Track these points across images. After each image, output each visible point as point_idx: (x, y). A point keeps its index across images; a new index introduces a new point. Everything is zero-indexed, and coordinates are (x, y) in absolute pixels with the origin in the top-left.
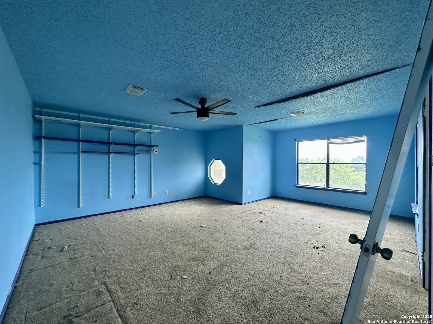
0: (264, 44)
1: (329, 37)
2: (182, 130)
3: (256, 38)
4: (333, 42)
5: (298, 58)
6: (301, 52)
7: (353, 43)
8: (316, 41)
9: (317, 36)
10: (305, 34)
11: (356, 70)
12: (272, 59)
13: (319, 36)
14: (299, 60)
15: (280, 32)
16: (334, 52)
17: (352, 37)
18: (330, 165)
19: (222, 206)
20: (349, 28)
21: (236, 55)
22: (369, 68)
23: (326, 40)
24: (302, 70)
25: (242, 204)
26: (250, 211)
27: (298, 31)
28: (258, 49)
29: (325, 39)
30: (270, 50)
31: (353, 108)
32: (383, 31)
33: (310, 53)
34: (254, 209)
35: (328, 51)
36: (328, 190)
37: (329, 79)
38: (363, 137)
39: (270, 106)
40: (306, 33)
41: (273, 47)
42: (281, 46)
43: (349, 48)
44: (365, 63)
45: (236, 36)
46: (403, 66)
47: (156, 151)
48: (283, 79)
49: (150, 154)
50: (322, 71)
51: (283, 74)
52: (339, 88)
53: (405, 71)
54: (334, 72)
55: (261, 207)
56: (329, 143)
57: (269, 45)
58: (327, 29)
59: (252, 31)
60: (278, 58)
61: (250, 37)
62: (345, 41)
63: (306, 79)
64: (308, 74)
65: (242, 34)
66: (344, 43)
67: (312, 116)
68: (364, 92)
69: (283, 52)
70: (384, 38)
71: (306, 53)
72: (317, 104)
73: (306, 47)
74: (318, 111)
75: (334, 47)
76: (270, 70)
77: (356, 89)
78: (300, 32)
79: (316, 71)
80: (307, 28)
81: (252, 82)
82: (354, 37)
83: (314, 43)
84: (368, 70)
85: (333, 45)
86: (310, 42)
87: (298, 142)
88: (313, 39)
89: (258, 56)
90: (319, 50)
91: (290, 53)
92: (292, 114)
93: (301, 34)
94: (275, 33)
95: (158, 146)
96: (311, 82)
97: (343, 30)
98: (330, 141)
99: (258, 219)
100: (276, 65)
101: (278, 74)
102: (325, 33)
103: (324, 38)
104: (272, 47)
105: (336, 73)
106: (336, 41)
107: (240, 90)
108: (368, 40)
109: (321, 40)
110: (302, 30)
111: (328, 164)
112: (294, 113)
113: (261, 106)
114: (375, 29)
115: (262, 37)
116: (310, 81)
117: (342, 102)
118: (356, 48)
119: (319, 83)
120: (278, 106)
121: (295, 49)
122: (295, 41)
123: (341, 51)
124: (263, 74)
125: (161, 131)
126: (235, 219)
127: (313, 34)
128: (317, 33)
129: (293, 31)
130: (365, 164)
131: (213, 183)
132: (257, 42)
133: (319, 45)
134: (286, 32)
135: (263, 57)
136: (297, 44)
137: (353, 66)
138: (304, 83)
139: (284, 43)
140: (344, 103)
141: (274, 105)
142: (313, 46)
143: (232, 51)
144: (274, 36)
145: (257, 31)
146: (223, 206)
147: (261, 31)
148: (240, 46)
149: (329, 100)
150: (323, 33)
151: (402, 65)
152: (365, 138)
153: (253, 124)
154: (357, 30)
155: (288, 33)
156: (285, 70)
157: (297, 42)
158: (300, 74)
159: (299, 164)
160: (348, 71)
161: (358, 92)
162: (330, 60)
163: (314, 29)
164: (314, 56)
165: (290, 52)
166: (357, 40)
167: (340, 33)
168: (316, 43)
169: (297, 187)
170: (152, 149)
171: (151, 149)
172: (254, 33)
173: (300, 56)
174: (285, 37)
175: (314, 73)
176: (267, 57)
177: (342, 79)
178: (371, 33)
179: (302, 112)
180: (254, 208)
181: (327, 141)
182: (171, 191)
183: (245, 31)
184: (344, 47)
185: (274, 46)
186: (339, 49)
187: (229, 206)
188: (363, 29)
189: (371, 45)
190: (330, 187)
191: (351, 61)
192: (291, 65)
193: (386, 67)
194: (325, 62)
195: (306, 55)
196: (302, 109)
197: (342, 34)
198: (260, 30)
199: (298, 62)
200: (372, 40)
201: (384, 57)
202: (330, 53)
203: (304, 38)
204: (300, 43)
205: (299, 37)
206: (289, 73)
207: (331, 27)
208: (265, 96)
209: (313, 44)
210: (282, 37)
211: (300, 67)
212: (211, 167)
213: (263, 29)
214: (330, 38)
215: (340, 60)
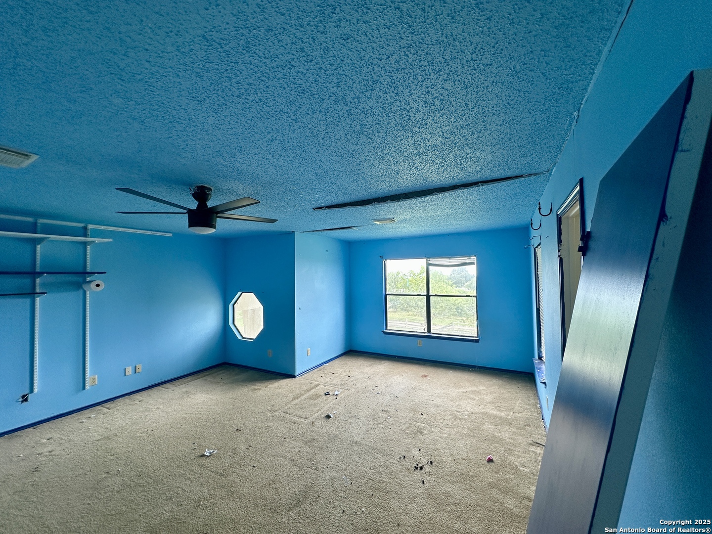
0: (320, 106)
1: (438, 115)
2: (171, 235)
3: (301, 92)
4: (443, 126)
5: (386, 142)
6: (391, 133)
7: (473, 133)
8: (417, 120)
9: (418, 110)
10: (398, 103)
11: (473, 171)
12: (337, 136)
13: (422, 111)
14: (387, 146)
15: (350, 88)
16: (444, 142)
17: (474, 123)
18: (431, 297)
19: (256, 387)
20: (470, 107)
21: (260, 116)
22: (489, 171)
23: (433, 120)
24: (392, 161)
25: (294, 377)
26: (308, 391)
27: (386, 95)
28: (308, 114)
29: (431, 119)
30: (332, 120)
31: (460, 219)
32: (517, 123)
33: (405, 137)
34: (317, 386)
35: (435, 138)
36: (429, 337)
37: (433, 179)
38: (471, 258)
39: (340, 210)
40: (400, 101)
41: (339, 116)
42: (354, 116)
43: (467, 139)
44: (485, 163)
45: (254, 78)
46: (530, 175)
47: (98, 285)
48: (359, 172)
49: (81, 292)
50: (423, 167)
51: (359, 163)
52: (447, 194)
53: (531, 181)
54: (441, 170)
55: (328, 379)
56: (429, 265)
57: (330, 109)
58: (437, 102)
59: (288, 74)
60: (349, 137)
61: (286, 86)
62: (462, 127)
63: (399, 176)
64: (402, 168)
65: (265, 75)
66: (460, 130)
67: (405, 225)
68: (477, 200)
69: (358, 127)
70: (516, 134)
71: (399, 136)
72: (413, 211)
73: (400, 125)
74: (415, 219)
75: (445, 134)
76: (335, 154)
77: (468, 197)
78: (389, 98)
79: (415, 166)
80: (402, 92)
81: (302, 169)
82: (476, 123)
83: (414, 121)
84: (487, 174)
85: (444, 131)
86: (406, 119)
87: (386, 260)
88: (412, 115)
89: (310, 126)
90: (420, 134)
91: (371, 132)
92: (376, 221)
93: (392, 101)
94: (339, 88)
95: (105, 273)
96: (406, 181)
97: (461, 109)
98: (430, 262)
99: (322, 410)
100: (347, 148)
101: (350, 162)
102: (433, 108)
103: (430, 117)
104: (337, 115)
105: (444, 172)
106: (449, 125)
107: (280, 180)
108: (495, 132)
109: (425, 118)
110: (393, 95)
111: (428, 297)
112: (379, 220)
113: (324, 208)
114: (507, 117)
115: (314, 91)
116: (403, 179)
117: (447, 211)
118: (476, 141)
119: (418, 183)
120: (353, 210)
121: (379, 126)
122: (380, 112)
123: (454, 142)
124: (323, 159)
125: (111, 240)
126: (279, 418)
127: (412, 104)
128: (418, 105)
129: (375, 92)
130: (475, 297)
131: (240, 338)
132: (304, 99)
133: (421, 126)
134: (363, 92)
135: (320, 130)
136: (384, 118)
137: (468, 166)
138: (394, 180)
139: (360, 111)
140: (450, 212)
141: (346, 209)
142: (411, 127)
143: (249, 108)
144: (340, 94)
145: (302, 77)
146: (258, 386)
147: (311, 79)
148: (266, 101)
149: (431, 207)
150: (430, 107)
151: (529, 173)
152: (474, 259)
153: (313, 231)
154: (481, 113)
155: (366, 93)
156: (363, 158)
157: (384, 114)
158: (389, 167)
159: (388, 296)
160: (461, 172)
161: (470, 201)
162: (437, 153)
163: (413, 97)
164: (412, 142)
165: (372, 129)
166: (480, 129)
167: (456, 112)
168: (416, 123)
169: (385, 333)
170: (88, 279)
171: (85, 279)
172: (295, 79)
173: (389, 138)
174: (360, 100)
175: (411, 169)
176: (327, 131)
177: (450, 181)
178: (500, 123)
179: (392, 220)
180: (316, 383)
181: (427, 261)
182: (140, 368)
183: (271, 69)
184: (460, 137)
185: (341, 114)
186: (452, 138)
187: (270, 386)
188: (491, 114)
189: (497, 141)
190: (431, 332)
191: (467, 158)
192: (372, 151)
193: (509, 174)
194: (429, 154)
195: (399, 139)
196: (392, 216)
197: (459, 115)
198: (308, 75)
199: (385, 148)
200: (500, 133)
201: (510, 160)
202: (438, 143)
203: (396, 110)
204: (390, 118)
205: (386, 105)
206: (370, 164)
207: (443, 100)
208: (329, 194)
209: (411, 123)
210: (356, 100)
211: (389, 156)
212: (235, 306)
213: (315, 76)
214: (439, 118)
215: (451, 155)
